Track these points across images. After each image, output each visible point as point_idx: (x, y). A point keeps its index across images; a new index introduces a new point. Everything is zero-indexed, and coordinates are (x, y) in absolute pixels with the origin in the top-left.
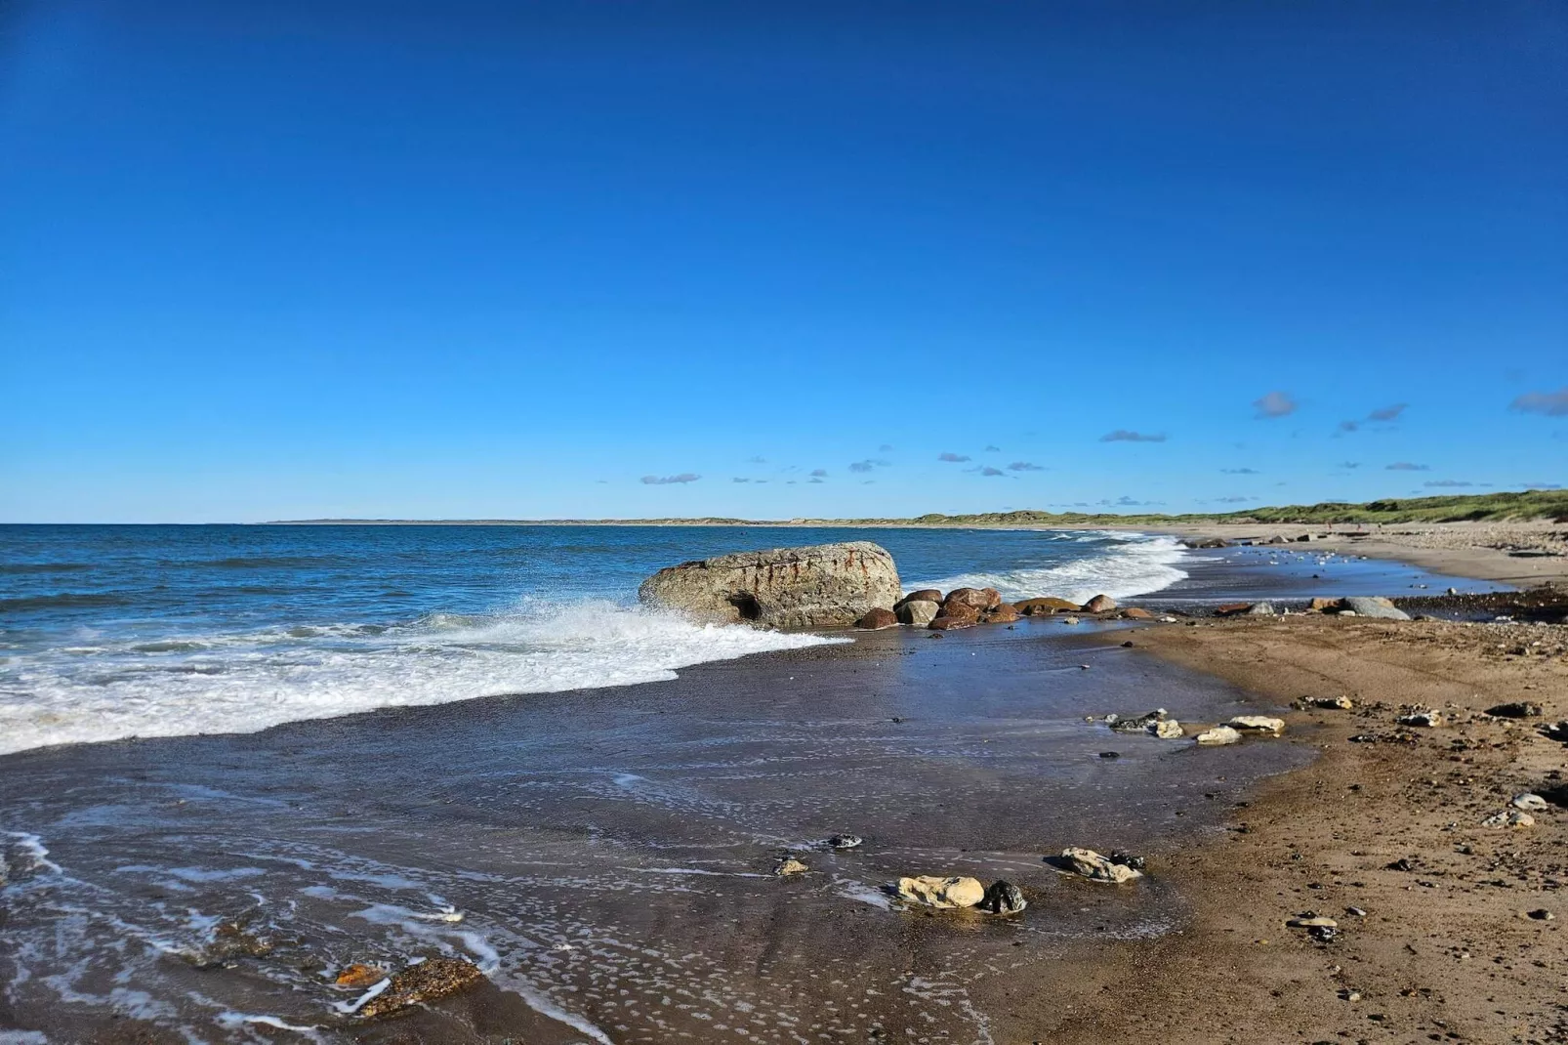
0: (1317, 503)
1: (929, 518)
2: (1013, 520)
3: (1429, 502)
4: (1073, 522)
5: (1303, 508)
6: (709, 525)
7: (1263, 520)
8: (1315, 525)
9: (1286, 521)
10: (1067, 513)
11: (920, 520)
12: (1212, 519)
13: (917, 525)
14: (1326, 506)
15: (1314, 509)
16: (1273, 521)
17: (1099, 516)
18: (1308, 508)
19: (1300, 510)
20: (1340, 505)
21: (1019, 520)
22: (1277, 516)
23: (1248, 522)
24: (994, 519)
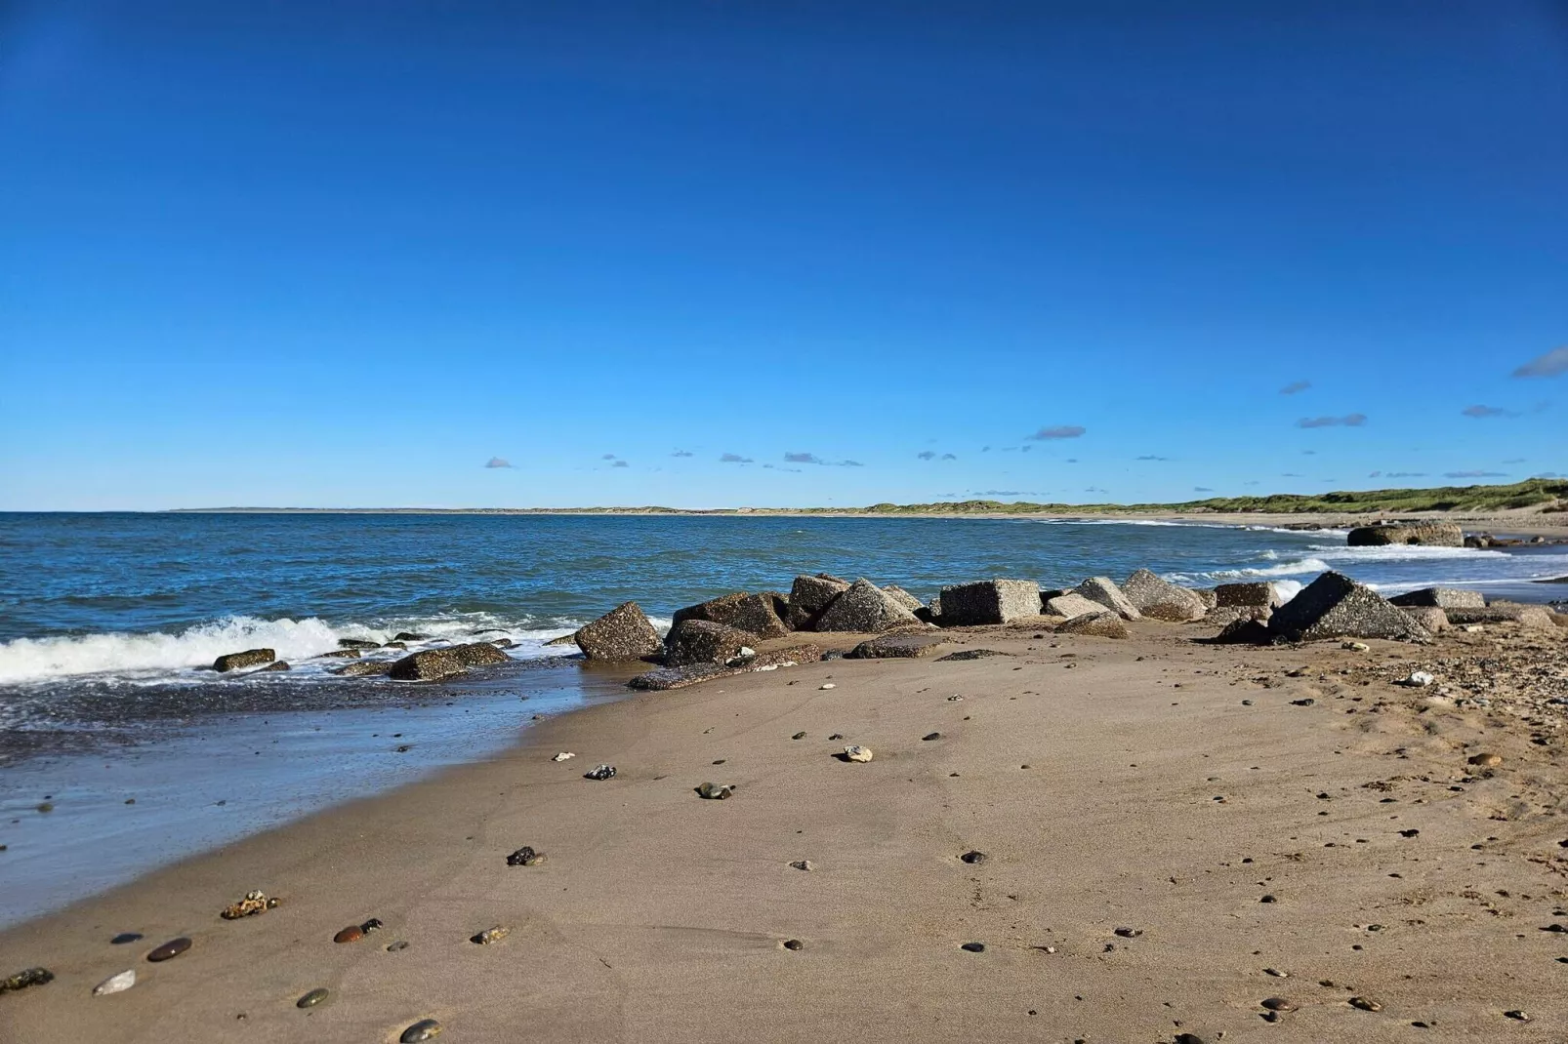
0: (1271, 495)
1: (880, 507)
2: (966, 509)
3: (1382, 494)
4: (1026, 511)
5: (1257, 498)
6: (652, 514)
7: (1221, 510)
8: (1274, 515)
9: (1245, 510)
10: (1018, 503)
11: (871, 509)
12: (1168, 508)
13: (870, 515)
14: (1280, 498)
15: (1269, 500)
16: (1233, 511)
17: (1052, 506)
18: (1263, 499)
19: (1256, 501)
20: (1293, 496)
21: (972, 509)
22: (1235, 506)
23: (1204, 511)
24: (947, 509)
